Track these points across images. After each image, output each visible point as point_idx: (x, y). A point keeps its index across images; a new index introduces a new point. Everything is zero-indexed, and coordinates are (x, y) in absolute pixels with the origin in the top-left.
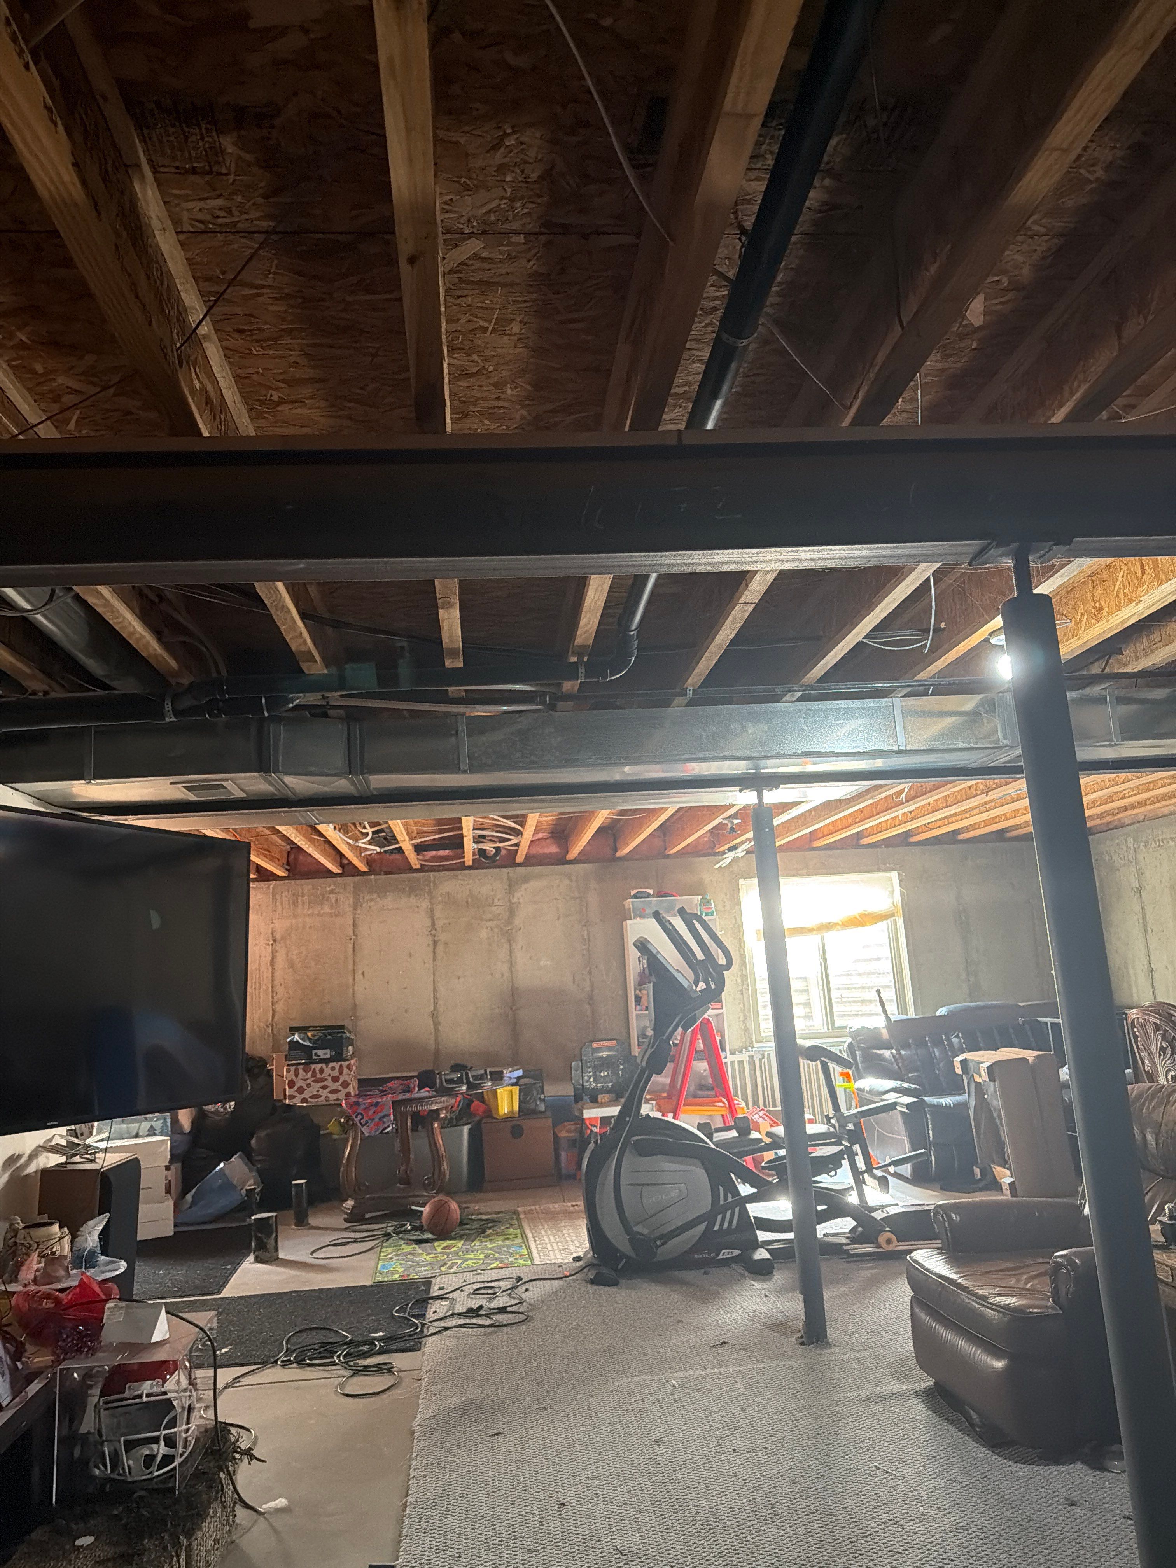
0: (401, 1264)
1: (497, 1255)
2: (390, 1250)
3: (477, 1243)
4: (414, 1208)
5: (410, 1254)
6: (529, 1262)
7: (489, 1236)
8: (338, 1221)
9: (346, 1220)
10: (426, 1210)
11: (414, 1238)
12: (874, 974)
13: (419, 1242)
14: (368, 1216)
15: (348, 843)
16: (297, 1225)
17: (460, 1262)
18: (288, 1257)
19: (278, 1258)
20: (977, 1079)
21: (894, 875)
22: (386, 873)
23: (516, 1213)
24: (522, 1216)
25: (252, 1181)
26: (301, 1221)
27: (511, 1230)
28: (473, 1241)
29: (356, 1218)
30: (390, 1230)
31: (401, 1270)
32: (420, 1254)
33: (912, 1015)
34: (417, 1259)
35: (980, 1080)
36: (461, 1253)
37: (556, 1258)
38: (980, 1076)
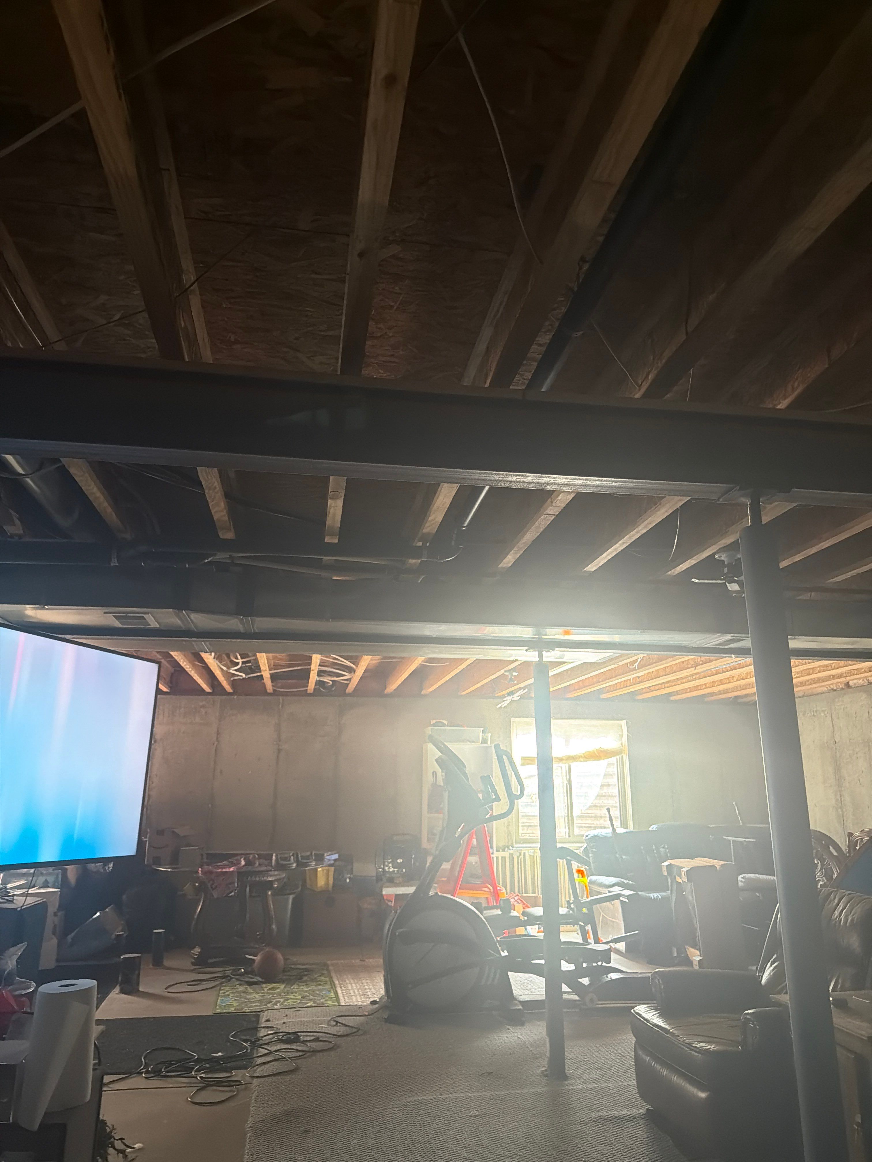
0: (236, 1000)
1: (311, 997)
2: (227, 988)
3: (296, 986)
4: (248, 956)
5: (243, 992)
6: (336, 1004)
7: (306, 981)
9: (193, 964)
10: (257, 958)
11: (246, 980)
12: (604, 796)
13: (250, 984)
14: (210, 961)
15: (222, 669)
16: (153, 965)
17: (282, 1000)
18: (147, 990)
19: (139, 990)
20: (679, 880)
21: (624, 723)
22: (246, 695)
23: (326, 965)
24: (331, 968)
25: (120, 928)
26: (158, 963)
27: (322, 978)
28: (293, 984)
29: (201, 962)
30: (228, 973)
31: (236, 1005)
32: (250, 993)
33: (631, 829)
34: (248, 997)
35: (680, 881)
36: (283, 994)
37: (357, 1001)
38: (681, 878)
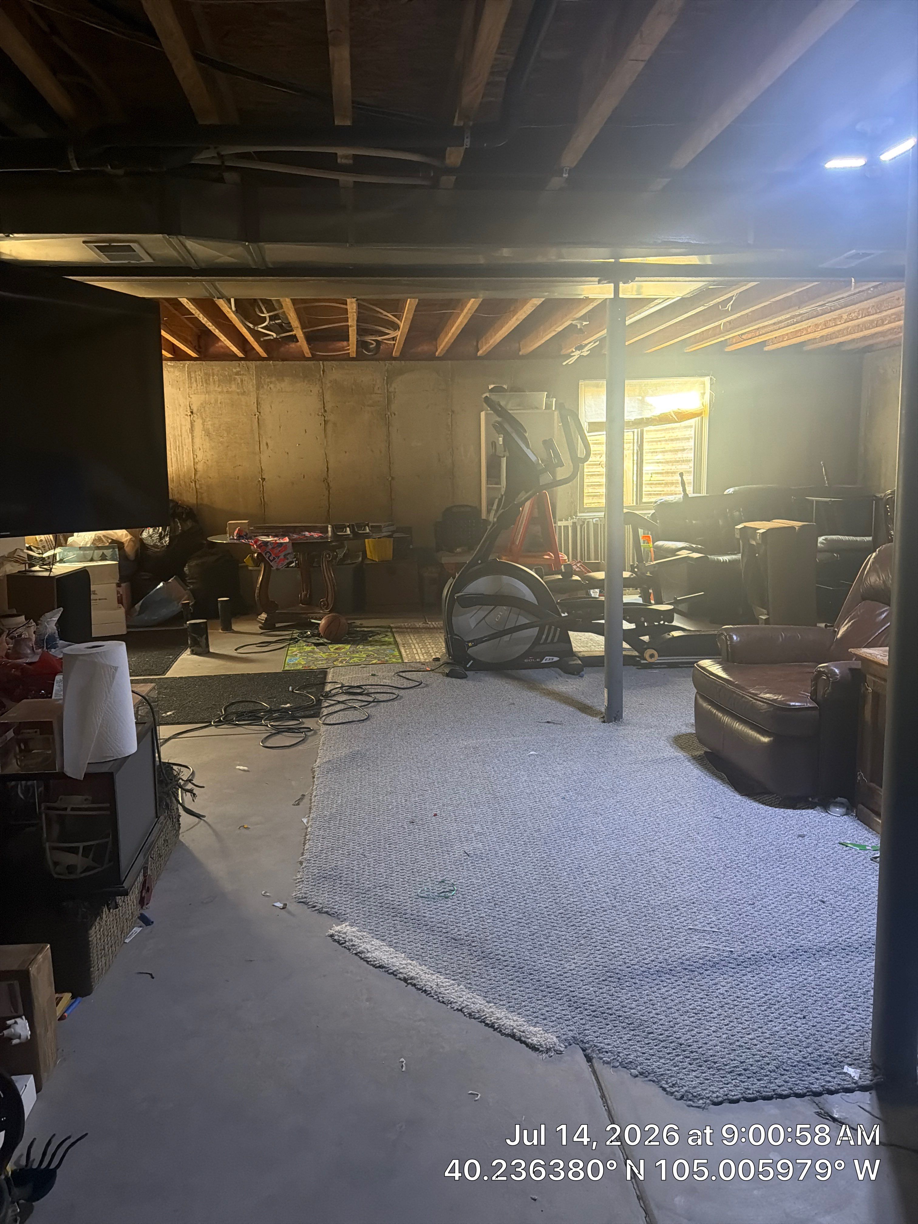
0: (303, 659)
1: (376, 655)
2: (295, 649)
3: (361, 647)
4: (313, 621)
5: (311, 652)
6: (400, 661)
7: (369, 642)
8: (255, 628)
9: (261, 628)
10: (322, 622)
11: (314, 641)
12: (678, 462)
13: (317, 645)
14: (277, 625)
15: (248, 327)
16: (222, 629)
17: (348, 659)
18: (217, 652)
19: (209, 651)
20: (752, 542)
22: (283, 360)
23: (390, 627)
24: (393, 630)
25: (186, 598)
26: (227, 628)
27: (387, 639)
28: (358, 645)
29: (269, 626)
30: (295, 636)
31: (303, 663)
32: (317, 653)
33: (704, 493)
34: (315, 656)
35: (754, 543)
36: (349, 653)
37: (420, 659)
38: (754, 539)
